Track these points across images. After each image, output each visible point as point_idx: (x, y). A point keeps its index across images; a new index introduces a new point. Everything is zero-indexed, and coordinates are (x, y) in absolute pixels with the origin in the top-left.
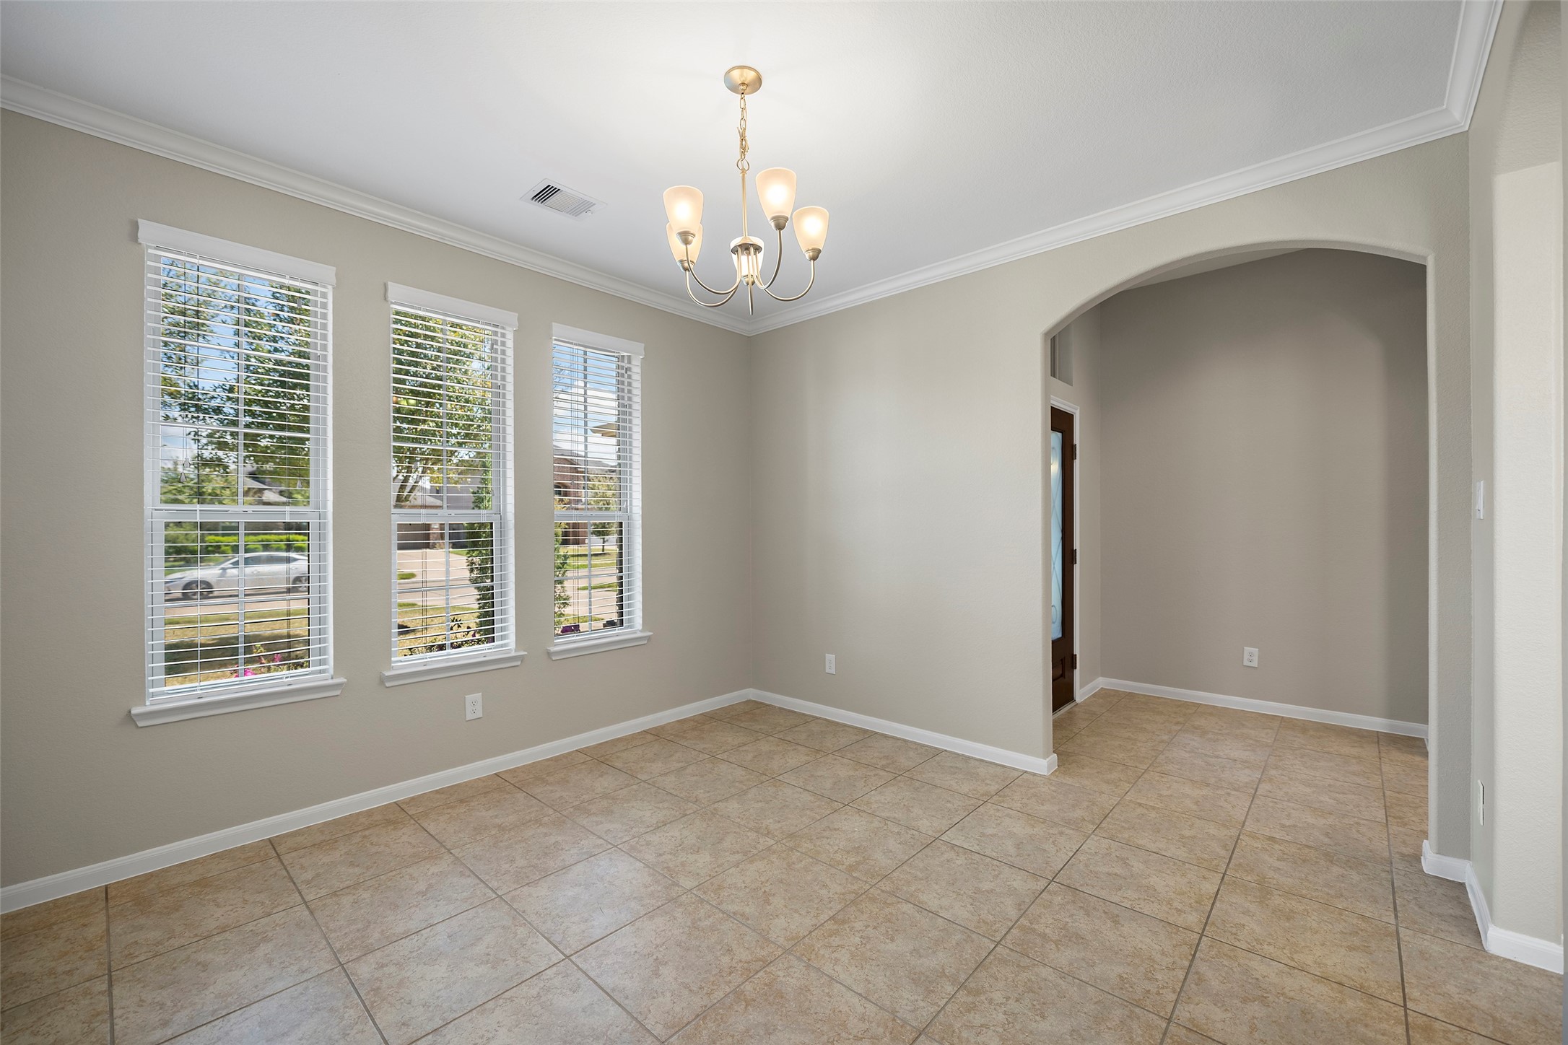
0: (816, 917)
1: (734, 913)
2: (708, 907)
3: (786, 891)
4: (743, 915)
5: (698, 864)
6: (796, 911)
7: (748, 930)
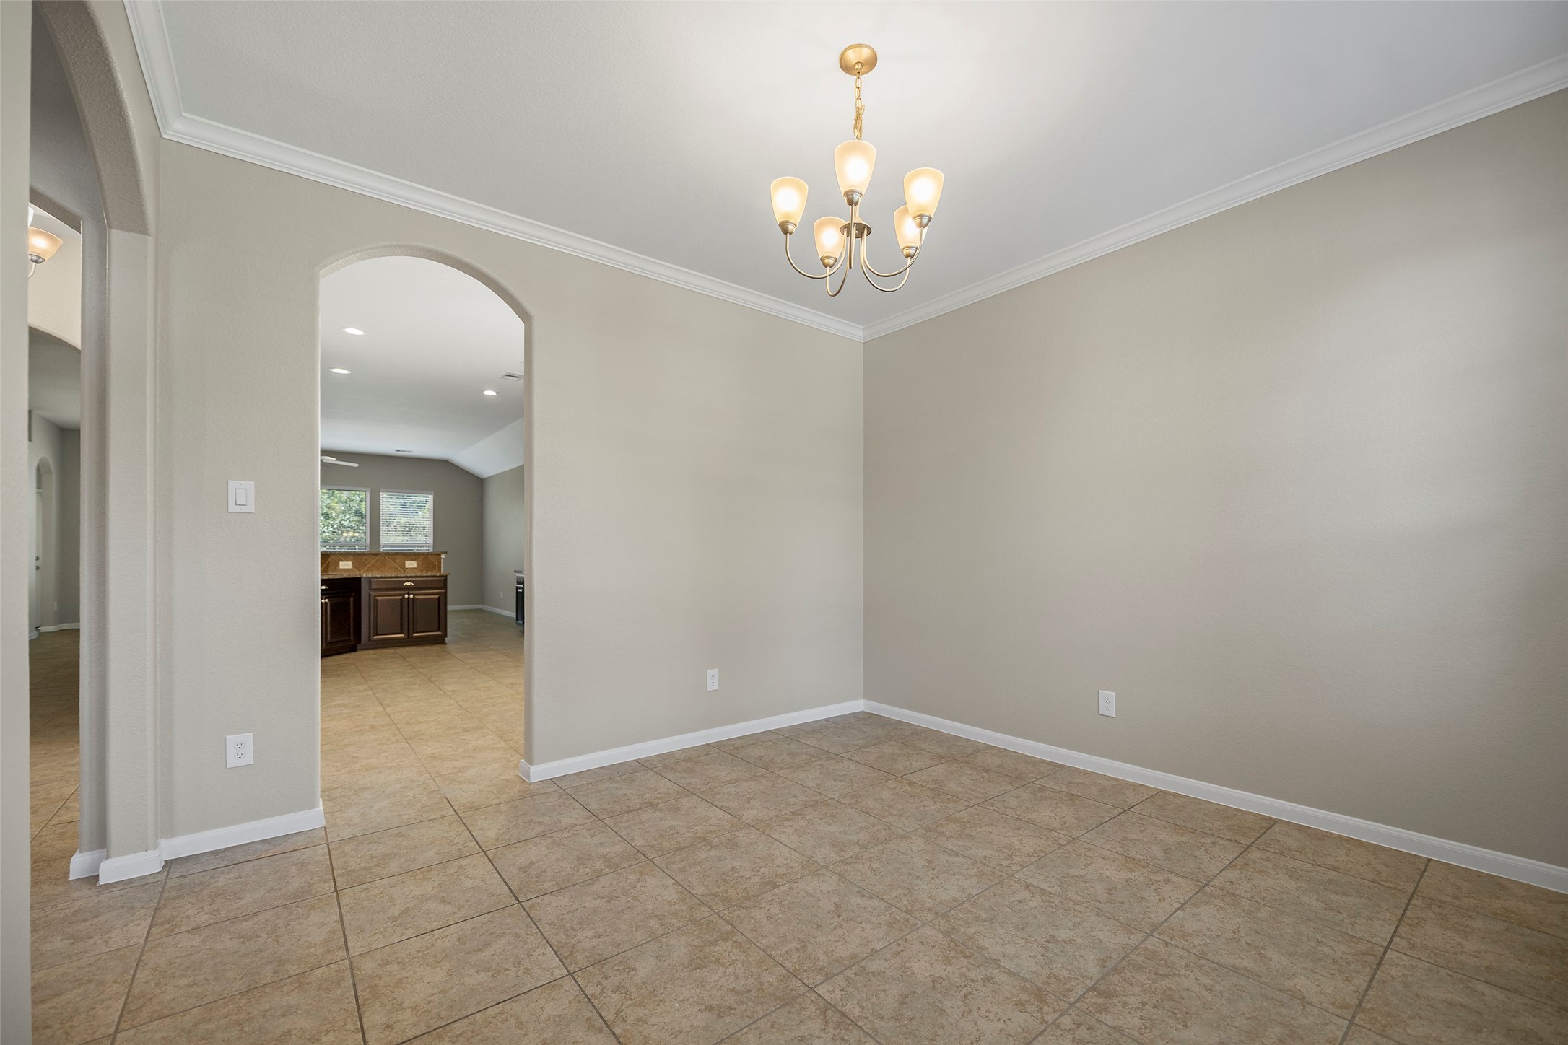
0: (791, 889)
1: (872, 898)
2: (899, 905)
3: (815, 916)
4: (863, 896)
5: (927, 958)
6: (809, 895)
7: (858, 884)
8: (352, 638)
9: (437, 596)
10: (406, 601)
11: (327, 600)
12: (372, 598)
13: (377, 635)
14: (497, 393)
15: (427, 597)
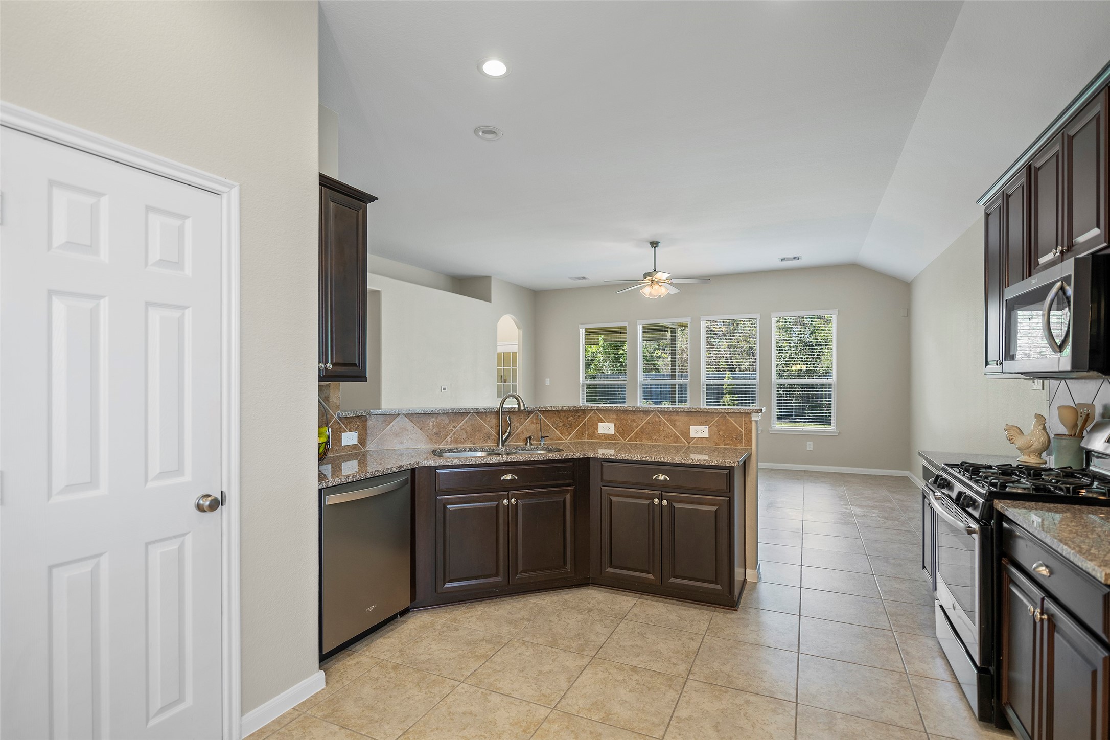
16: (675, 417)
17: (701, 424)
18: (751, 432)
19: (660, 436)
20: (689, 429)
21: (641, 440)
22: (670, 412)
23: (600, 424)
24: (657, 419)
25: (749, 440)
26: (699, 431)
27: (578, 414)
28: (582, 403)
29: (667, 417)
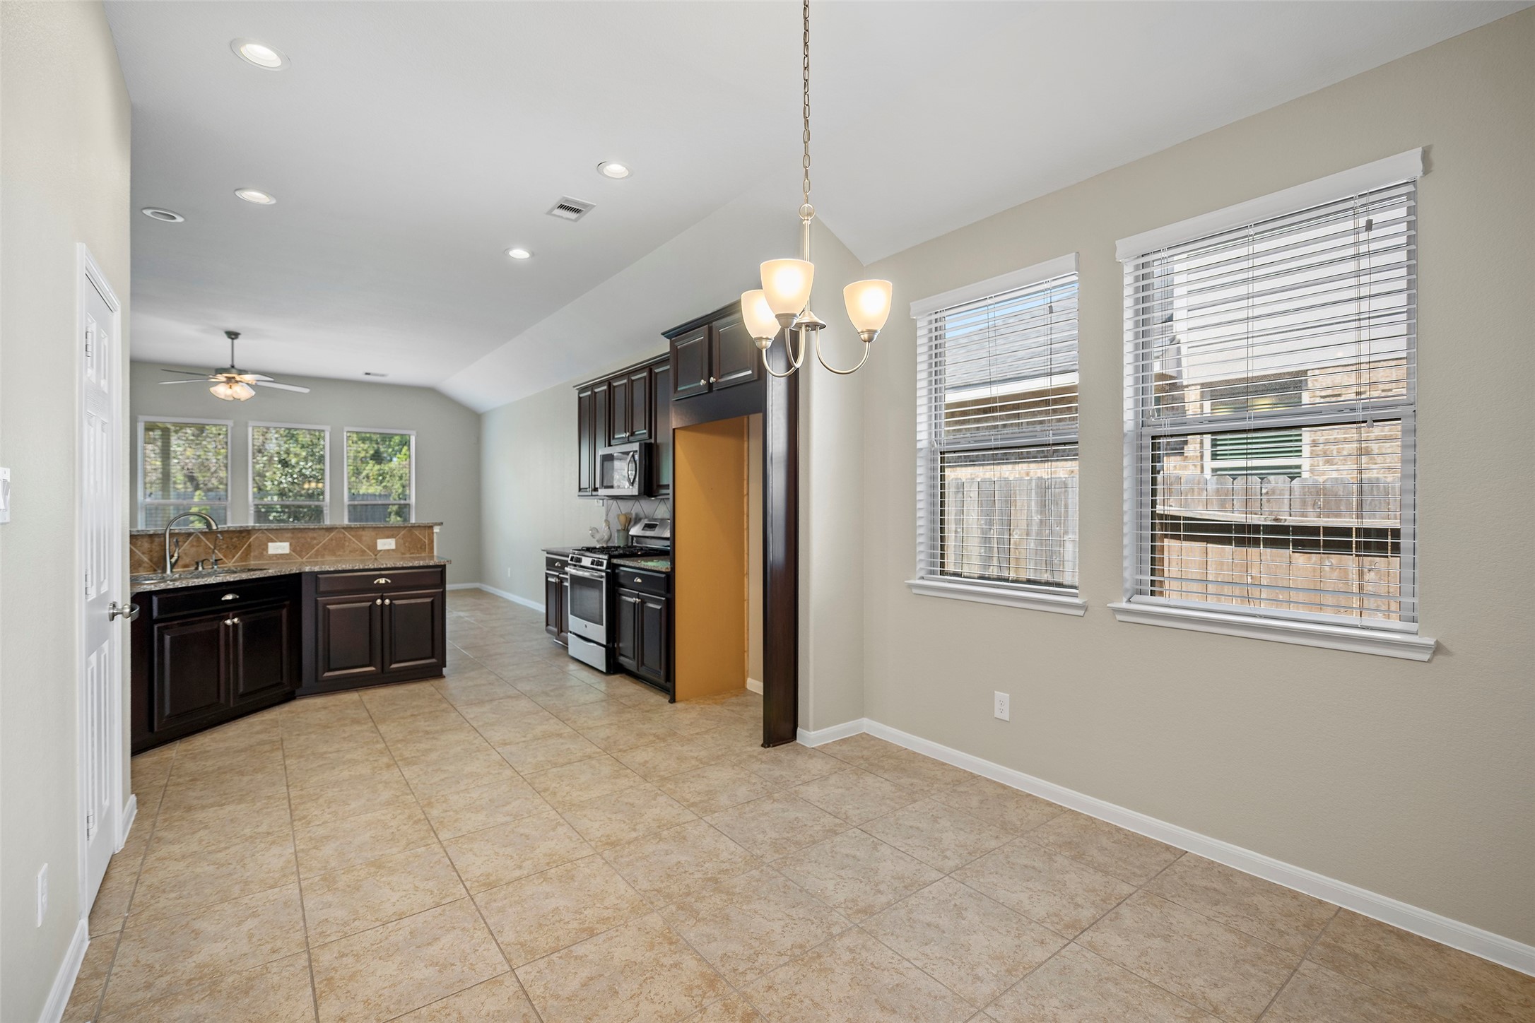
8: (285, 680)
9: (429, 600)
10: (379, 609)
11: (236, 620)
12: (320, 609)
13: (330, 670)
14: (533, 254)
15: (413, 601)
16: (361, 533)
17: (388, 537)
18: (433, 541)
19: (344, 552)
20: (376, 543)
21: (323, 556)
22: (358, 528)
23: (270, 544)
24: (342, 536)
25: (432, 549)
26: (386, 544)
27: (243, 535)
28: (251, 523)
29: (353, 533)
